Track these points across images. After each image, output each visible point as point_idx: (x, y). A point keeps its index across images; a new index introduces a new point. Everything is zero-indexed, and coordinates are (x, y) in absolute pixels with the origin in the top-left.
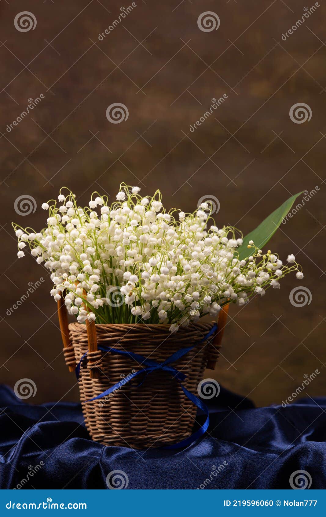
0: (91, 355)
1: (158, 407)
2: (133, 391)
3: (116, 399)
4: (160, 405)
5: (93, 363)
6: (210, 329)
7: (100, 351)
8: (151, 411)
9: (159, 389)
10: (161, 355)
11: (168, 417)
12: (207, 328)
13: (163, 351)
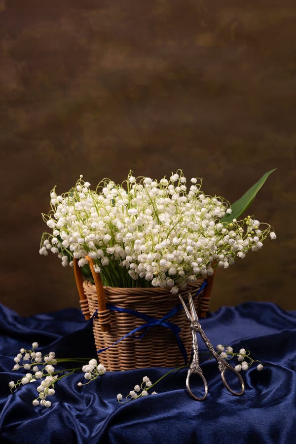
0: (101, 314)
1: (159, 354)
2: (137, 342)
3: (123, 348)
4: (160, 352)
5: (103, 320)
6: (200, 286)
7: (108, 310)
8: (153, 357)
9: (158, 339)
10: (159, 313)
11: (168, 361)
12: (198, 286)
13: (161, 309)
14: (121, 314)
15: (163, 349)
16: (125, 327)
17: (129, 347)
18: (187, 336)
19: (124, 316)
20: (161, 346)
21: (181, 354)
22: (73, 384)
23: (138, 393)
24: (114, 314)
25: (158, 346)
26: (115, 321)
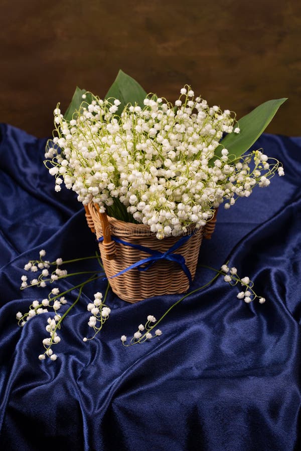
0: (106, 246)
1: (164, 280)
3: (129, 274)
5: (108, 251)
7: (113, 242)
10: (164, 246)
13: (167, 243)
14: (126, 247)
15: (168, 276)
16: (130, 258)
17: (134, 274)
18: (192, 260)
19: (129, 249)
20: (166, 274)
21: (185, 276)
22: (79, 327)
23: (143, 332)
24: (119, 245)
25: (163, 274)
26: (120, 251)
